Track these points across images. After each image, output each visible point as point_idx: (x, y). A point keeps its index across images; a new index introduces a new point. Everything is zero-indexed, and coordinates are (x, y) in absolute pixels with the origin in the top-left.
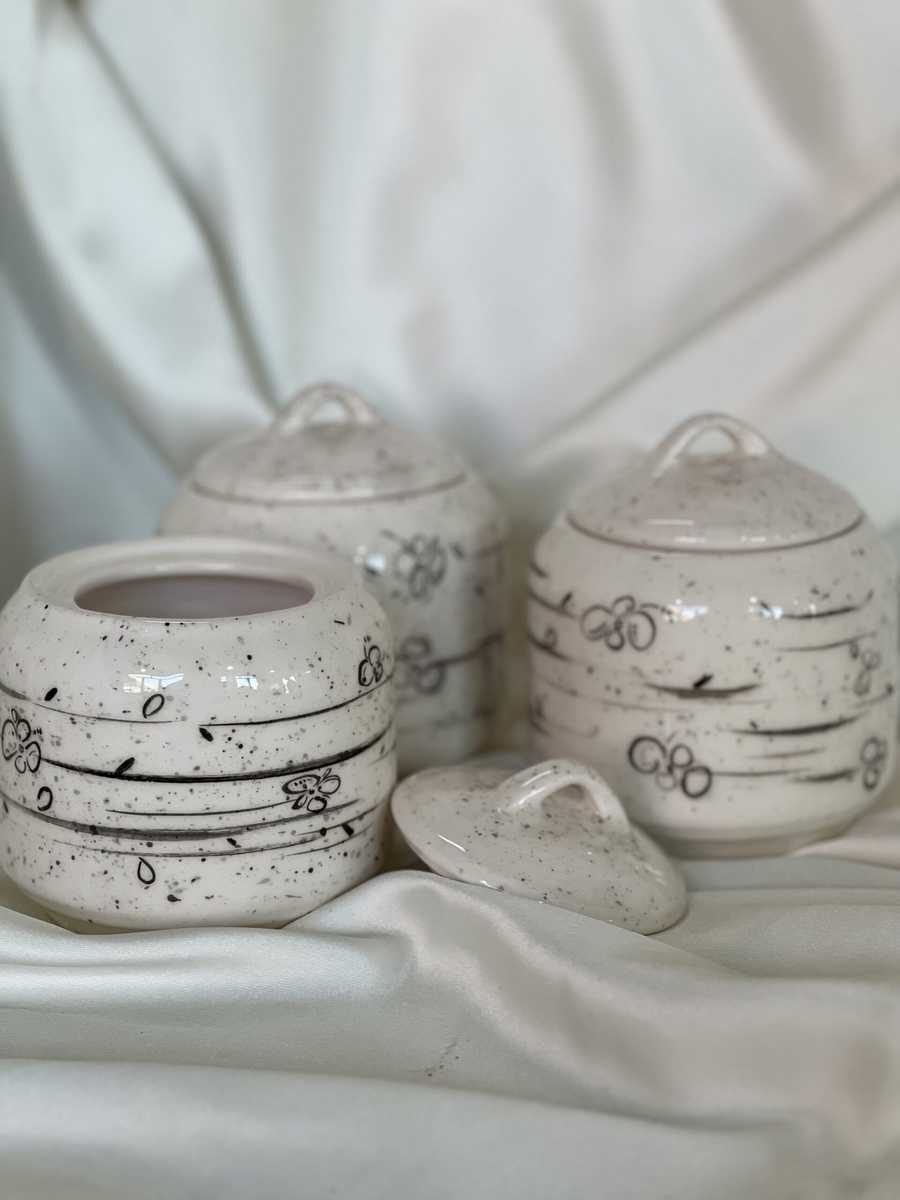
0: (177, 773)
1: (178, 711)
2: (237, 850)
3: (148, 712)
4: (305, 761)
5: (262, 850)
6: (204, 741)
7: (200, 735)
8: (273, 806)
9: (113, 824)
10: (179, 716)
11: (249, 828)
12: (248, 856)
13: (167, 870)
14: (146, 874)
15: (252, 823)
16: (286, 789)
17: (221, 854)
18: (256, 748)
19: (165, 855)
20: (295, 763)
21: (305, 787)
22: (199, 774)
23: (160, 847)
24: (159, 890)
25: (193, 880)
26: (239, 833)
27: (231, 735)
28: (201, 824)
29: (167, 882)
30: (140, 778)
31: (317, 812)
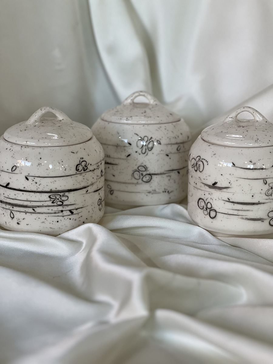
0: (19, 188)
1: (20, 171)
2: (35, 212)
3: (13, 170)
4: (56, 190)
5: (42, 213)
6: (26, 180)
7: (25, 178)
8: (46, 201)
9: (5, 201)
10: (20, 172)
11: (38, 206)
12: (38, 215)
13: (17, 215)
14: (12, 216)
15: (39, 205)
16: (50, 197)
17: (31, 213)
18: (41, 184)
19: (16, 211)
20: (53, 190)
21: (56, 197)
22: (25, 189)
23: (16, 208)
24: (15, 221)
25: (23, 219)
26: (36, 207)
27: (34, 179)
28: (25, 203)
29: (17, 218)
30: (11, 188)
31: (60, 205)
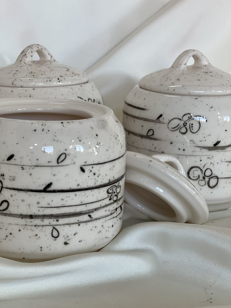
0: (70, 188)
1: (72, 160)
2: (92, 220)
3: (60, 160)
4: (114, 179)
5: (100, 219)
6: (82, 173)
7: (80, 170)
8: (103, 199)
9: (41, 213)
10: (72, 162)
11: (96, 209)
12: (95, 221)
13: (65, 231)
14: (55, 234)
15: (97, 207)
16: (108, 192)
17: (86, 222)
18: (99, 174)
19: (64, 225)
20: (111, 180)
21: (113, 191)
22: (79, 187)
23: (62, 221)
24: (61, 240)
25: (75, 234)
26: (92, 212)
27: (91, 169)
28: (79, 209)
29: (64, 236)
30: (54, 191)
31: (115, 201)
